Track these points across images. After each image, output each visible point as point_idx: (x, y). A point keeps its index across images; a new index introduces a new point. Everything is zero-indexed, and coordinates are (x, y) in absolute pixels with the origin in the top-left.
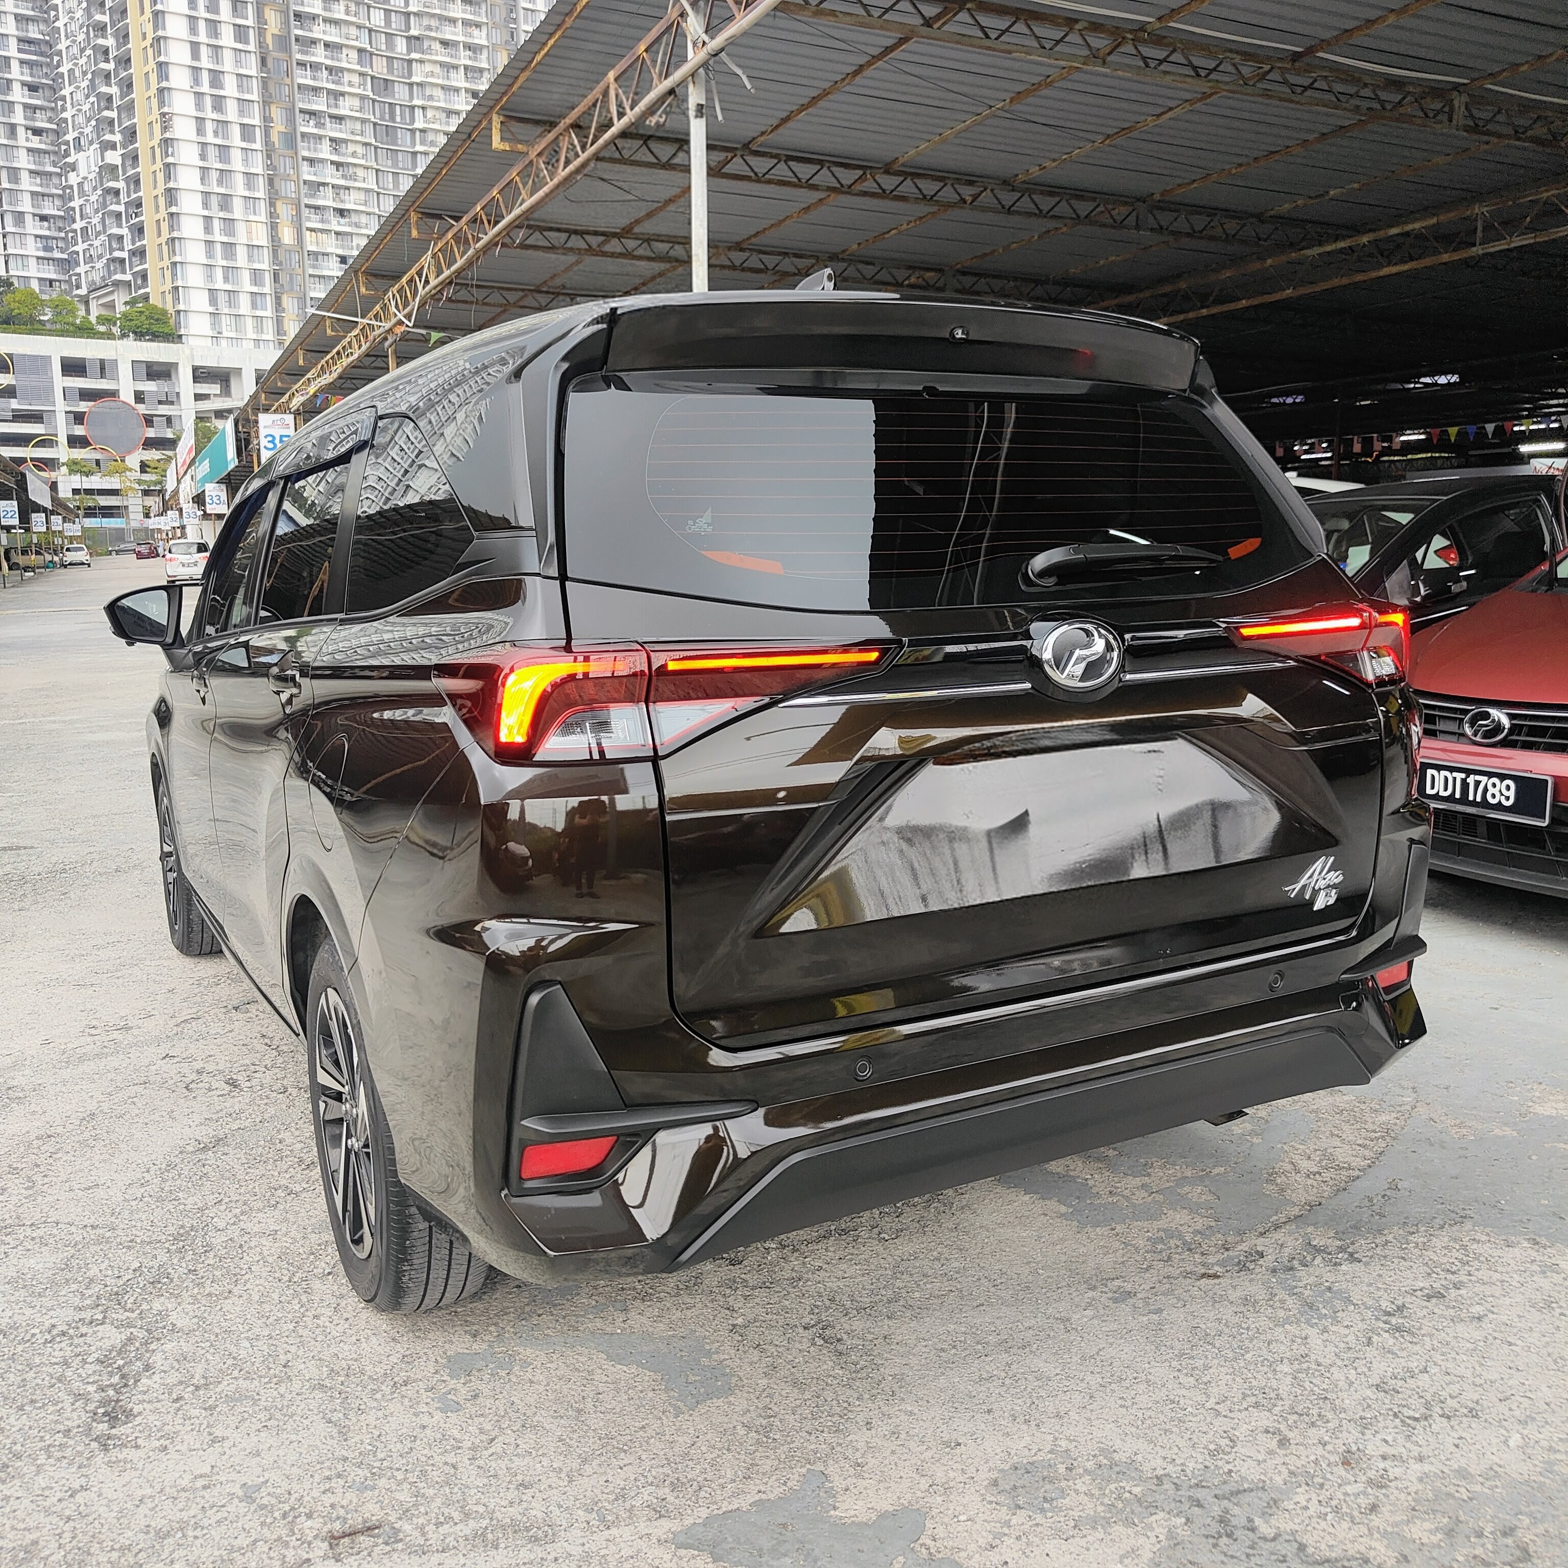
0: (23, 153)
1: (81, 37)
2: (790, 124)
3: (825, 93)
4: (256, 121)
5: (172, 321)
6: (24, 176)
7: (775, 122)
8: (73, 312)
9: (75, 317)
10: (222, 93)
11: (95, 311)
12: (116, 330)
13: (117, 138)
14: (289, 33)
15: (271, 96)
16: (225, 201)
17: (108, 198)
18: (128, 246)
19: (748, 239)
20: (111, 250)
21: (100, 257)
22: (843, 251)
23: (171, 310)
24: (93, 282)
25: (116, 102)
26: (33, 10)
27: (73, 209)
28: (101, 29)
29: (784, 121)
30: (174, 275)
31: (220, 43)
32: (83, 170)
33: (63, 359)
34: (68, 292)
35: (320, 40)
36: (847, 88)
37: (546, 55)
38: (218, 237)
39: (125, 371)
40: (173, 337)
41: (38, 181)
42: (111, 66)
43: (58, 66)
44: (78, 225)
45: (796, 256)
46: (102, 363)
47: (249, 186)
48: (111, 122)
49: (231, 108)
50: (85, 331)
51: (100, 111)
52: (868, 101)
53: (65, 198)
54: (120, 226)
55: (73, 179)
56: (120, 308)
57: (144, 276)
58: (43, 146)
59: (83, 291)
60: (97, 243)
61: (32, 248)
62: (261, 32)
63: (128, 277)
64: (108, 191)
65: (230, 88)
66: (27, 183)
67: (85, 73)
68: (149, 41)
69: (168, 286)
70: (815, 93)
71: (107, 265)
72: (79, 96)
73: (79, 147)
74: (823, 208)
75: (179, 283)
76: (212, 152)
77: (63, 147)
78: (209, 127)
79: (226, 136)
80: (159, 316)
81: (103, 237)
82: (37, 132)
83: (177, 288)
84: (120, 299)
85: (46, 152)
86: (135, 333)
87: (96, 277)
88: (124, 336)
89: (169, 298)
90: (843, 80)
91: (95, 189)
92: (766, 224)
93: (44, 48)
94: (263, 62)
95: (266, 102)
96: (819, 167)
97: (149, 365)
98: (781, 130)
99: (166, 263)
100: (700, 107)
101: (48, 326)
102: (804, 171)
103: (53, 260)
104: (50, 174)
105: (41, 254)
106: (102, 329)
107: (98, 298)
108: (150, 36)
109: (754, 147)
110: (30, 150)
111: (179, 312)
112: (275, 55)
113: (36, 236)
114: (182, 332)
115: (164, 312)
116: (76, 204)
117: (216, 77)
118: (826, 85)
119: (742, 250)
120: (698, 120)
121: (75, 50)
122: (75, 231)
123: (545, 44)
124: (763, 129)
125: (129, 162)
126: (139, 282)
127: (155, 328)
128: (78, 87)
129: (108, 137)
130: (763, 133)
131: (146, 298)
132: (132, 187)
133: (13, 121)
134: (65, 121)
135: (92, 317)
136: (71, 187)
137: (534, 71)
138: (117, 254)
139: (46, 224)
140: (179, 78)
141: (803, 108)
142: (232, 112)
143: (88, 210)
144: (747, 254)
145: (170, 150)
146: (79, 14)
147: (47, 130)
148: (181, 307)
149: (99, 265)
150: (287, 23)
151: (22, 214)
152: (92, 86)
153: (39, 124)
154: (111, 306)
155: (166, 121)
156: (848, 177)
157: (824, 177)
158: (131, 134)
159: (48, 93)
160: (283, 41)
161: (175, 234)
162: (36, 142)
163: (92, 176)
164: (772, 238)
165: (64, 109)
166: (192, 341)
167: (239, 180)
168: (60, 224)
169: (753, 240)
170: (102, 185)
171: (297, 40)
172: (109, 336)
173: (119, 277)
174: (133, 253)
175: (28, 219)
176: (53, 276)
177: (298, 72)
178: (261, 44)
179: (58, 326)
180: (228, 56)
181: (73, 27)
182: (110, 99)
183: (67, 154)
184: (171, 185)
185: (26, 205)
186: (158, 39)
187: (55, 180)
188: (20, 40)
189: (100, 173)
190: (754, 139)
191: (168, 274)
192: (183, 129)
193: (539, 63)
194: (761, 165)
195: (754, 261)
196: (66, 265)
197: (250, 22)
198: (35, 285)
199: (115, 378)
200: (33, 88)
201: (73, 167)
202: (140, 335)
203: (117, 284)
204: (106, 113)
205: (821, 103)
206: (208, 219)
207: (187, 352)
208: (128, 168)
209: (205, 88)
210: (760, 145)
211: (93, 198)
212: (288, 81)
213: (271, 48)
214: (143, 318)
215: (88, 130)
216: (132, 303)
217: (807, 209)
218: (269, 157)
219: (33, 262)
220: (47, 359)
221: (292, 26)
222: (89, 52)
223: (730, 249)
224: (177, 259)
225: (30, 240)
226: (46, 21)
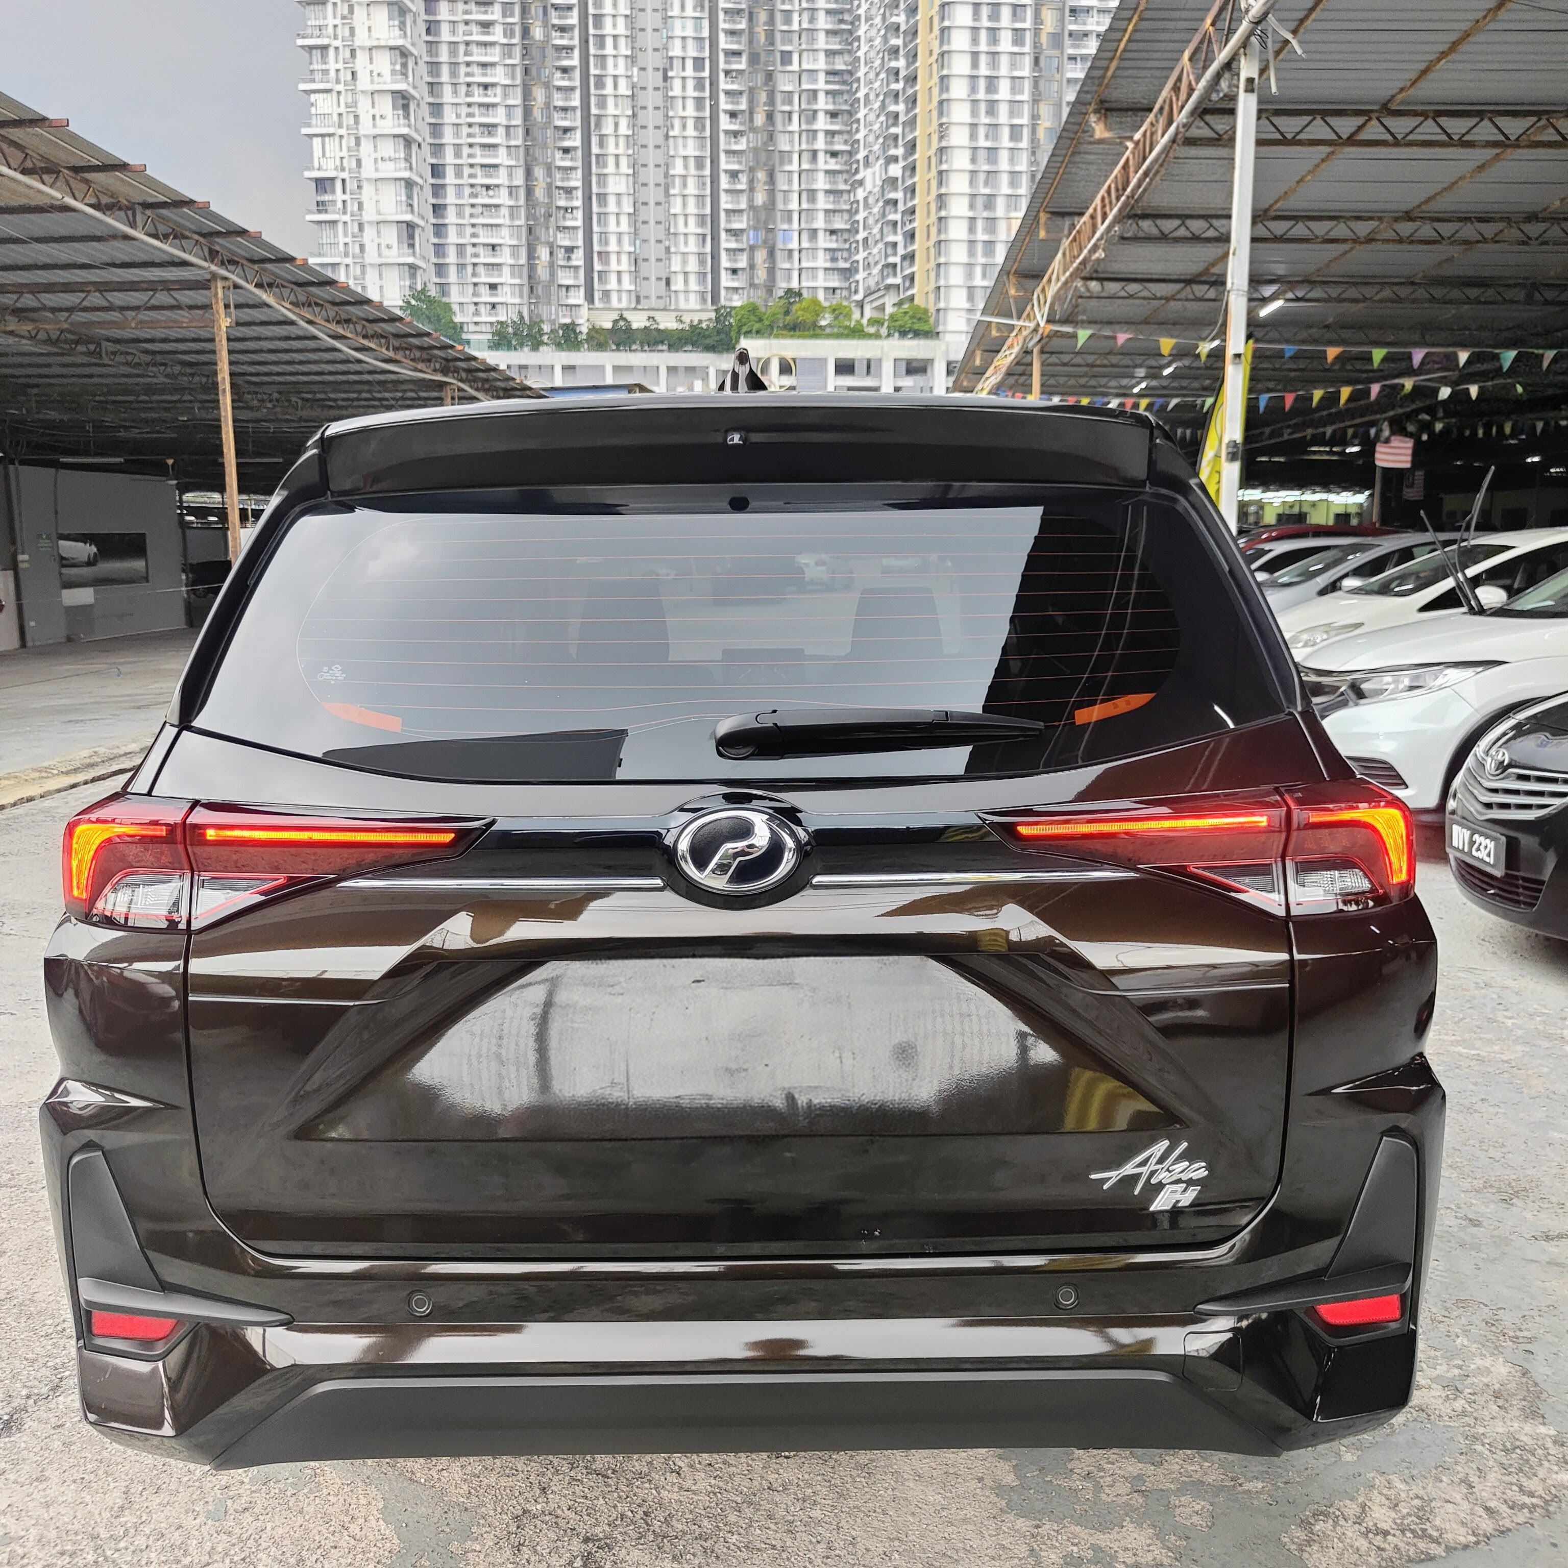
0: (821, 176)
1: (877, 63)
2: (1430, 76)
3: (1466, 35)
4: (1025, 120)
5: (932, 320)
6: (821, 196)
7: (1414, 76)
8: (849, 316)
9: (850, 320)
10: (996, 97)
11: (868, 313)
12: (884, 331)
13: (900, 151)
14: (1063, 29)
15: (1040, 95)
16: (990, 201)
17: (888, 208)
18: (901, 251)
19: (1419, 206)
20: (886, 256)
21: (876, 263)
22: (1545, 210)
23: (932, 309)
24: (869, 287)
25: (902, 118)
26: (840, 43)
27: (858, 222)
28: (895, 51)
29: (1424, 72)
30: (938, 275)
31: (999, 49)
32: (869, 185)
33: (836, 360)
34: (847, 298)
35: (1091, 32)
36: (1492, 26)
37: (1129, 41)
38: (981, 236)
39: (888, 368)
40: (931, 334)
41: (831, 198)
42: (899, 86)
43: (856, 91)
44: (861, 236)
45: (1481, 220)
46: (869, 362)
47: (1013, 184)
48: (896, 138)
49: (1003, 111)
50: (857, 333)
51: (888, 128)
52: (1522, 37)
53: (852, 212)
54: (895, 232)
55: (860, 194)
56: (889, 310)
57: (912, 278)
58: (838, 167)
59: (859, 297)
60: (875, 251)
61: (822, 261)
62: (1037, 32)
63: (898, 280)
64: (888, 202)
65: (1004, 92)
66: (822, 202)
67: (877, 95)
68: (935, 56)
69: (932, 286)
70: (1454, 37)
71: (882, 271)
72: (872, 117)
73: (867, 164)
74: (1499, 164)
75: (942, 282)
76: (982, 155)
77: (855, 166)
78: (982, 131)
79: (996, 138)
80: (921, 315)
81: (880, 245)
82: (834, 154)
83: (939, 288)
84: (889, 301)
85: (839, 172)
86: (900, 332)
87: (872, 282)
88: (889, 335)
89: (932, 297)
90: (1485, 17)
91: (877, 201)
92: (1437, 188)
93: (846, 77)
94: (1037, 61)
95: (1035, 101)
96: (1478, 119)
97: (909, 362)
98: (1420, 84)
99: (932, 264)
100: (1250, 81)
101: (828, 330)
102: (1457, 126)
103: (838, 269)
104: (841, 192)
105: (828, 265)
106: (872, 330)
107: (872, 301)
108: (936, 52)
109: (1393, 107)
110: (827, 172)
111: (938, 310)
112: (1048, 51)
113: (826, 250)
114: (940, 329)
115: (926, 311)
116: (860, 217)
117: (992, 82)
118: (1465, 26)
119: (1411, 219)
120: (1249, 94)
121: (872, 75)
122: (858, 242)
123: (1125, 30)
124: (1401, 85)
125: (908, 173)
126: (907, 284)
127: (916, 327)
128: (871, 109)
129: (892, 152)
130: (1402, 90)
131: (912, 298)
132: (909, 196)
133: (816, 147)
134: (858, 141)
135: (865, 321)
136: (858, 202)
137: (1121, 59)
138: (891, 260)
139: (834, 237)
140: (959, 89)
141: (1444, 55)
142: (1003, 116)
143: (871, 221)
144: (1418, 223)
145: (944, 158)
146: (878, 41)
147: (842, 152)
148: (942, 305)
149: (876, 271)
150: (1062, 20)
151: (815, 231)
152: (883, 106)
153: (838, 147)
154: (882, 308)
155: (943, 130)
156: (1514, 127)
157: (1485, 131)
158: (912, 147)
159: (846, 117)
160: (1057, 39)
161: (943, 237)
162: (833, 164)
163: (877, 189)
164: (1443, 204)
165: (858, 130)
166: (948, 338)
167: (1005, 179)
168: (846, 236)
169: (1424, 207)
170: (883, 195)
171: (1070, 35)
172: (877, 336)
173: (890, 281)
174: (904, 258)
175: (821, 234)
176: (836, 284)
177: (1069, 66)
178: (1036, 45)
179: (836, 330)
180: (1004, 61)
181: (872, 54)
182: (896, 116)
183: (857, 171)
184: (943, 190)
185: (820, 223)
186: (942, 54)
187: (845, 196)
188: (828, 73)
189: (882, 187)
190: (1393, 96)
191: (933, 275)
192: (958, 137)
193: (1125, 50)
194: (1400, 125)
195: (1427, 231)
196: (848, 273)
197: (1027, 24)
198: (821, 296)
199: (879, 376)
200: (833, 115)
201: (861, 183)
202: (903, 334)
203: (888, 287)
204: (893, 130)
205: (1463, 48)
206: (972, 220)
207: (943, 348)
208: (907, 179)
209: (981, 95)
210: (1399, 104)
211: (875, 210)
212: (1058, 77)
213: (1044, 47)
214: (907, 318)
215: (876, 148)
216: (900, 304)
217: (1481, 168)
218: (1034, 153)
219: (821, 273)
220: (824, 361)
221: (1067, 22)
222: (883, 75)
223: (1396, 220)
224: (942, 260)
225: (821, 254)
226: (849, 52)
